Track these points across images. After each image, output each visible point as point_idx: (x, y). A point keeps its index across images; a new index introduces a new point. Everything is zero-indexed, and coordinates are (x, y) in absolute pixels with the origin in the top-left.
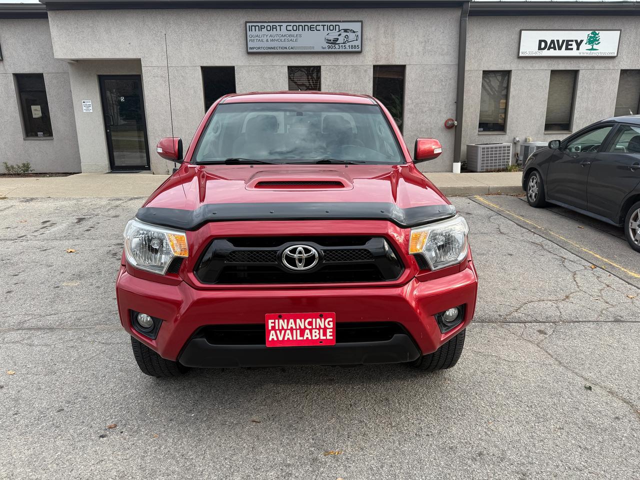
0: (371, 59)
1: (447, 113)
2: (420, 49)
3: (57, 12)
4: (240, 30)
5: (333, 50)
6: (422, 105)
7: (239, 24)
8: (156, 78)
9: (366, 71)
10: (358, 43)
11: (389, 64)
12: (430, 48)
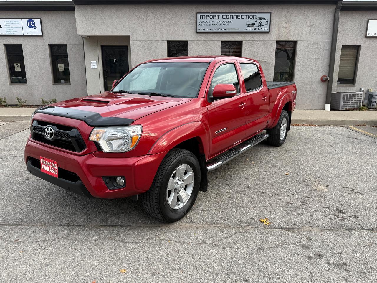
0: (275, 37)
1: (323, 72)
2: (308, 30)
3: (80, 6)
4: (193, 18)
5: (251, 31)
6: (307, 66)
7: (192, 14)
8: (139, 48)
9: (271, 44)
10: (268, 26)
11: (287, 40)
12: (314, 30)
